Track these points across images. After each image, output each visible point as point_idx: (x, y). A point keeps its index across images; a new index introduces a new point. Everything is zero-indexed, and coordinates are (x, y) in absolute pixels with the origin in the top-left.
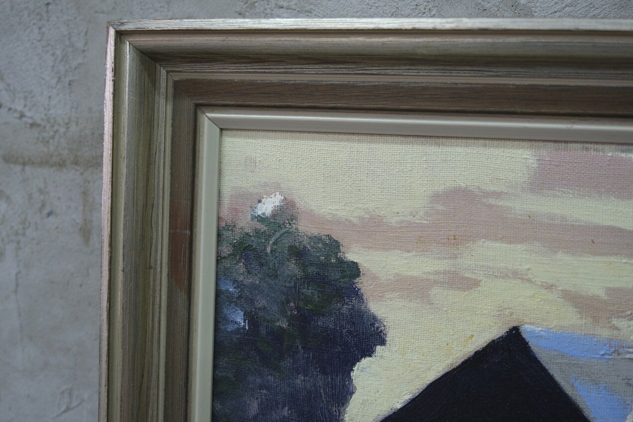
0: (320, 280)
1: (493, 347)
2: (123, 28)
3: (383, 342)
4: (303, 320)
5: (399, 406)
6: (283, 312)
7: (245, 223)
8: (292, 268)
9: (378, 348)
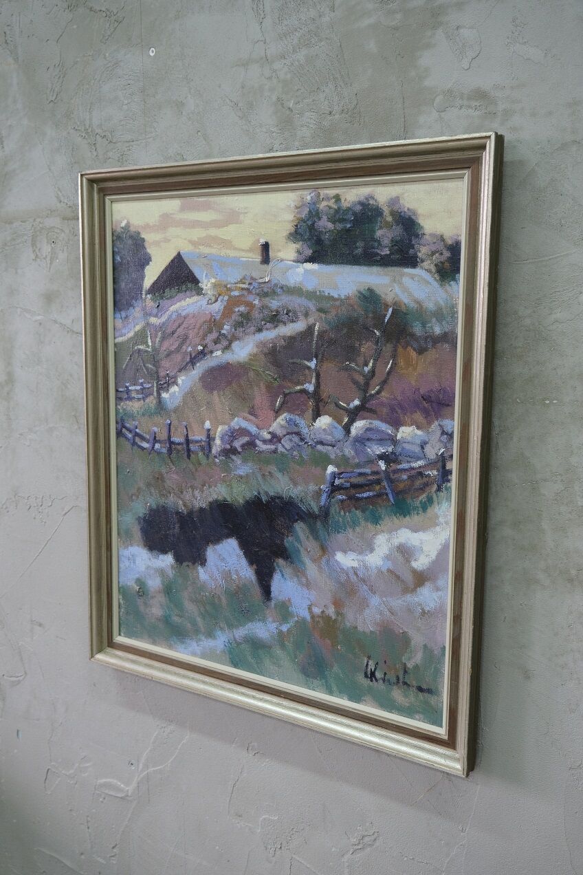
0: (136, 244)
1: (175, 259)
2: (83, 173)
3: (151, 261)
5: (155, 279)
7: (118, 230)
8: (130, 242)
9: (150, 263)
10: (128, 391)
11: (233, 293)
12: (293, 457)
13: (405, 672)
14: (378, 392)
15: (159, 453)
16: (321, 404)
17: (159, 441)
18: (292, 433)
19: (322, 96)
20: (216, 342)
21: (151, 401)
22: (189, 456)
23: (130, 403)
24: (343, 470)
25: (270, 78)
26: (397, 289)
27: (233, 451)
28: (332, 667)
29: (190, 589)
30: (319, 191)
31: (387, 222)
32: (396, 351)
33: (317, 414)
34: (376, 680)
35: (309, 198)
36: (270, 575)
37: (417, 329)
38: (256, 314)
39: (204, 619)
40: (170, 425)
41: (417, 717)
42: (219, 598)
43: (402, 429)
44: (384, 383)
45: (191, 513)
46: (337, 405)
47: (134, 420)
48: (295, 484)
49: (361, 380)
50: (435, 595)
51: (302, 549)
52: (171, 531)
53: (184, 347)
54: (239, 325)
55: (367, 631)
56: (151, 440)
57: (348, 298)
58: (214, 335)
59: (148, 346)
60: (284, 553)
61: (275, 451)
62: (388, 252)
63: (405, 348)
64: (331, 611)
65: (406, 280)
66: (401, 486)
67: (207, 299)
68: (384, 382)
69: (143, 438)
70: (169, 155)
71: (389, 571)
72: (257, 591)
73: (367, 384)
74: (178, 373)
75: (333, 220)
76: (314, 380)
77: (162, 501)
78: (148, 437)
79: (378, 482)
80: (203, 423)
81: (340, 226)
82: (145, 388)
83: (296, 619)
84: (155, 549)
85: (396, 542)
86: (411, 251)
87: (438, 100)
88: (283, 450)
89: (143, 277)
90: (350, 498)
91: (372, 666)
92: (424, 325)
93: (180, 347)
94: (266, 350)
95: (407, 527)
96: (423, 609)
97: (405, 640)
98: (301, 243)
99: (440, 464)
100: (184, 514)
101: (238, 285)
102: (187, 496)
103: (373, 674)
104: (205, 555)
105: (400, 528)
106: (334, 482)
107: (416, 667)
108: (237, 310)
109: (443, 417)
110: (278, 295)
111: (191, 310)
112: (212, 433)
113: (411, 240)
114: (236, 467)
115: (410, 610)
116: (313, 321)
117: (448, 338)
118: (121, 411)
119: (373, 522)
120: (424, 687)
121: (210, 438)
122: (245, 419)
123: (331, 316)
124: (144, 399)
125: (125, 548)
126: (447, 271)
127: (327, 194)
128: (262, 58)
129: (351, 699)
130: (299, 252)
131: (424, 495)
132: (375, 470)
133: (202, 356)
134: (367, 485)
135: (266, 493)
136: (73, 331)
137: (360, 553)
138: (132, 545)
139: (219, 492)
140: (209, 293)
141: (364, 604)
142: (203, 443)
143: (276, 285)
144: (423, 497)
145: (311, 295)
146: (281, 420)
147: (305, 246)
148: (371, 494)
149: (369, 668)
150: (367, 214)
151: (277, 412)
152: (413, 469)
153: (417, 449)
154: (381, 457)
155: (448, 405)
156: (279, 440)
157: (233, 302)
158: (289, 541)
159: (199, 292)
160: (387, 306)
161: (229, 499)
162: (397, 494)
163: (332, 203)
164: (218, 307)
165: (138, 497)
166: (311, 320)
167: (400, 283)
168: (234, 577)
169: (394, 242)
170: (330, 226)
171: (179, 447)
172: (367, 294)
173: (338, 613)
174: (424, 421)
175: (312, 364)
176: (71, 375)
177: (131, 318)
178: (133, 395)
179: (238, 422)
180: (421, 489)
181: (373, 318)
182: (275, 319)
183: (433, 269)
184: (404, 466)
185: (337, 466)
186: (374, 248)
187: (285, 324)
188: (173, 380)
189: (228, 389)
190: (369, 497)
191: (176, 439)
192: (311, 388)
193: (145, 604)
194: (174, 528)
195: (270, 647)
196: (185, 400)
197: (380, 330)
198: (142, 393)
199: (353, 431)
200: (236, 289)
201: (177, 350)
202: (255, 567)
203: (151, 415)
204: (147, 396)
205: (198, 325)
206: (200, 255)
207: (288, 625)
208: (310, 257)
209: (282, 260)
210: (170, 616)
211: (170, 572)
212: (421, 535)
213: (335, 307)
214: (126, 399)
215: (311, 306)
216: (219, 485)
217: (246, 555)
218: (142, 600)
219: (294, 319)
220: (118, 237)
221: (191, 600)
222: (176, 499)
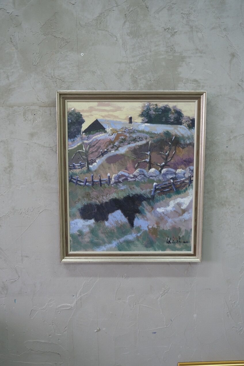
1: (95, 121)
2: (58, 92)
5: (87, 128)
6: (75, 120)
7: (70, 111)
8: (75, 115)
9: (84, 122)
10: (74, 166)
11: (118, 133)
12: (142, 182)
13: (180, 238)
14: (171, 160)
15: (88, 186)
16: (151, 165)
17: (88, 182)
18: (141, 175)
19: (147, 75)
20: (112, 148)
21: (85, 169)
22: (101, 186)
23: (75, 170)
24: (159, 184)
25: (129, 68)
26: (176, 131)
27: (120, 182)
28: (156, 242)
29: (101, 229)
30: (150, 102)
31: (173, 113)
32: (176, 148)
33: (150, 168)
34: (171, 243)
35: (147, 104)
36: (133, 219)
37: (182, 142)
38: (128, 139)
39: (107, 238)
40: (93, 176)
41: (184, 250)
42: (114, 230)
43: (178, 170)
44: (172, 157)
45: (102, 204)
46: (157, 165)
47: (77, 176)
48: (142, 190)
49: (165, 157)
50: (188, 215)
51: (145, 209)
53: (99, 150)
54: (121, 142)
55: (167, 229)
56: (85, 182)
57: (160, 134)
58: (112, 146)
59: (83, 150)
60: (139, 212)
61: (135, 181)
62: (173, 121)
63: (178, 147)
64: (155, 226)
65: (179, 129)
66: (178, 186)
67: (109, 134)
69: (81, 182)
70: (89, 88)
71: (174, 211)
72: (128, 225)
73: (167, 158)
74: (96, 159)
75: (155, 111)
76: (149, 158)
77: (89, 202)
78: (83, 181)
79: (171, 186)
80: (107, 174)
81: (157, 113)
82: (81, 165)
83: (143, 231)
84: (86, 219)
85: (176, 202)
86: (180, 121)
87: (184, 81)
88: (138, 180)
89: (81, 127)
90: (161, 192)
91: (169, 239)
92: (184, 141)
93: (97, 150)
94: (131, 150)
95: (180, 198)
96: (185, 220)
97: (180, 229)
99: (189, 179)
101: (121, 130)
102: (100, 199)
103: (169, 242)
105: (178, 198)
106: (156, 187)
107: (183, 236)
108: (120, 138)
109: (190, 166)
110: (136, 133)
111: (102, 138)
112: (110, 177)
113: (180, 118)
114: (120, 187)
115: (181, 221)
117: (192, 144)
118: (71, 173)
119: (169, 198)
120: (186, 241)
121: (110, 179)
122: (124, 171)
123: (155, 139)
124: (81, 168)
126: (191, 125)
127: (153, 104)
128: (126, 62)
129: (162, 251)
130: (143, 120)
131: (185, 188)
132: (169, 182)
133: (106, 153)
134: (166, 187)
135: (132, 194)
136: (44, 147)
137: (165, 207)
138: (76, 219)
139: (114, 196)
140: (109, 132)
141: (166, 222)
142: (107, 181)
143: (135, 130)
144: (184, 188)
145: (148, 133)
146: (137, 171)
147: (145, 118)
148: (168, 189)
149: (168, 240)
150: (166, 110)
151: (136, 169)
152: (181, 181)
153: (183, 175)
154: (171, 179)
155: (191, 162)
156: (137, 177)
157: (119, 135)
158: (140, 208)
159: (105, 132)
160: (173, 136)
161: (117, 198)
162: (176, 188)
163: (154, 106)
164: (113, 137)
165: (79, 202)
166: (148, 140)
167: (177, 129)
168: (120, 222)
169: (175, 118)
170: (154, 113)
171: (97, 183)
172: (167, 133)
173: (157, 226)
174: (185, 167)
175: (148, 153)
176: (43, 162)
177: (76, 141)
178: (76, 167)
179: (120, 173)
180: (184, 186)
181: (169, 139)
182: (135, 140)
183: (187, 126)
184: (179, 180)
185: (157, 183)
186: (168, 119)
187: (138, 141)
188: (94, 161)
189: (117, 162)
190: (168, 191)
191: (95, 180)
192: (148, 160)
193: (82, 238)
194: (95, 210)
195: (134, 242)
196: (99, 167)
197: (171, 143)
198: (81, 166)
199: (162, 172)
200: (120, 131)
201: (96, 151)
202: (128, 217)
203: (84, 173)
204: (83, 167)
205: (105, 143)
206: (106, 120)
207: (140, 234)
208: (147, 122)
209: (136, 122)
210: (93, 240)
211: (93, 225)
212: (184, 199)
213: (156, 136)
214: (73, 169)
215: (148, 136)
216: (113, 194)
217: (124, 214)
218: (80, 237)
219: (142, 140)
220: (70, 114)
221: (102, 233)
222: (96, 200)
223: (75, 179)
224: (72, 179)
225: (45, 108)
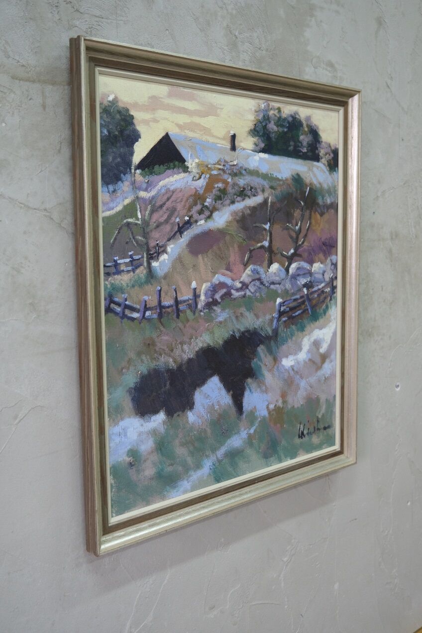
0: (124, 120)
1: (163, 138)
2: (86, 38)
3: (140, 138)
4: (121, 132)
5: (145, 155)
6: (116, 130)
7: (106, 103)
8: (118, 116)
9: (139, 139)
10: (116, 265)
11: (212, 173)
12: (256, 298)
13: (318, 422)
14: (303, 242)
15: (149, 320)
16: (273, 256)
17: (150, 309)
18: (255, 280)
20: (200, 212)
21: (142, 271)
22: (178, 316)
23: (119, 277)
24: (285, 300)
26: (311, 175)
28: (281, 442)
29: (181, 435)
30: (269, 102)
31: (305, 131)
32: (310, 214)
33: (270, 263)
34: (305, 436)
35: (263, 106)
36: (242, 395)
37: (320, 201)
38: (230, 190)
39: (193, 456)
40: (160, 291)
41: (324, 447)
42: (205, 431)
43: (314, 265)
45: (180, 367)
46: (283, 255)
47: (123, 293)
48: (258, 317)
49: (294, 235)
50: (330, 366)
51: (262, 365)
52: (163, 390)
53: (173, 219)
54: (218, 198)
55: (299, 406)
56: (142, 310)
57: (287, 179)
58: (199, 207)
59: (138, 219)
60: (252, 373)
61: (244, 296)
62: (306, 151)
63: (315, 213)
64: (280, 404)
65: (315, 170)
66: (314, 302)
67: (193, 176)
68: (306, 235)
69: (133, 309)
71: (309, 360)
72: (233, 410)
73: (297, 238)
74: (168, 243)
75: (277, 124)
76: (268, 238)
77: (153, 365)
78: (138, 307)
79: (303, 303)
80: (190, 284)
81: (281, 130)
82: (134, 260)
83: (259, 419)
84: (146, 413)
85: (312, 339)
86: (317, 151)
87: (313, 60)
88: (250, 294)
89: (132, 153)
90: (289, 318)
91: (302, 428)
92: (323, 198)
93: (169, 217)
94: (238, 218)
95: (317, 328)
96: (325, 377)
97: (318, 401)
98: (257, 138)
99: (331, 283)
100: (174, 370)
101: (216, 166)
103: (303, 433)
104: (193, 399)
105: (314, 329)
106: (280, 310)
107: (323, 415)
108: (216, 186)
109: (333, 254)
110: (244, 175)
111: (178, 185)
112: (197, 291)
113: (316, 144)
114: (217, 316)
115: (319, 381)
116: (267, 195)
117: (334, 206)
118: (109, 286)
119: (301, 331)
120: (326, 426)
121: (196, 296)
122: (223, 275)
123: (278, 192)
124: (134, 271)
125: (115, 426)
126: (333, 165)
127: (273, 106)
129: (291, 458)
130: (256, 144)
131: (325, 305)
132: (302, 295)
133: (189, 225)
134: (298, 306)
135: (239, 330)
136: (29, 207)
137: (295, 354)
138: (122, 419)
139: (205, 340)
140: (194, 170)
141: (298, 388)
142: (190, 302)
143: (241, 168)
145: (265, 177)
146: (248, 271)
147: (260, 140)
149: (301, 430)
150: (294, 124)
151: (245, 265)
152: (319, 289)
153: (320, 276)
154: (305, 285)
155: (334, 247)
156: (247, 287)
157: (213, 180)
158: (254, 363)
159: (186, 169)
160: (307, 186)
161: (211, 345)
162: (312, 308)
163: (276, 112)
164: (202, 183)
165: (128, 369)
166: (266, 195)
167: (312, 171)
168: (217, 407)
169: (309, 145)
170: (275, 128)
171: (169, 310)
172: (296, 177)
173: (283, 402)
174: (324, 259)
175: (267, 227)
176: (26, 258)
177: (119, 192)
178: (122, 269)
179: (218, 278)
180: (323, 301)
181: (300, 193)
182: (242, 194)
183: (326, 163)
184: (315, 289)
185: (282, 298)
186: (299, 147)
187: (249, 197)
188: (162, 249)
189: (210, 252)
190: (299, 315)
191: (166, 303)
192: (266, 244)
193: (138, 471)
194: (165, 386)
195: (243, 451)
196: (174, 267)
197: (303, 202)
198: (132, 265)
199: (291, 271)
200: (215, 170)
201: (167, 221)
202: (231, 392)
203: (141, 285)
204: (137, 267)
205: (185, 199)
206: (186, 137)
207: (254, 427)
208: (263, 149)
209: (244, 149)
210: (162, 470)
211: (162, 429)
212: (324, 331)
213: (280, 185)
214: (114, 274)
215: (266, 184)
216: (204, 335)
217: (224, 385)
218: (134, 468)
219: (256, 194)
220: (106, 111)
221: (183, 445)
222: (167, 358)
223: (119, 304)
224: (112, 305)
225: (28, 83)
